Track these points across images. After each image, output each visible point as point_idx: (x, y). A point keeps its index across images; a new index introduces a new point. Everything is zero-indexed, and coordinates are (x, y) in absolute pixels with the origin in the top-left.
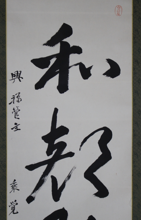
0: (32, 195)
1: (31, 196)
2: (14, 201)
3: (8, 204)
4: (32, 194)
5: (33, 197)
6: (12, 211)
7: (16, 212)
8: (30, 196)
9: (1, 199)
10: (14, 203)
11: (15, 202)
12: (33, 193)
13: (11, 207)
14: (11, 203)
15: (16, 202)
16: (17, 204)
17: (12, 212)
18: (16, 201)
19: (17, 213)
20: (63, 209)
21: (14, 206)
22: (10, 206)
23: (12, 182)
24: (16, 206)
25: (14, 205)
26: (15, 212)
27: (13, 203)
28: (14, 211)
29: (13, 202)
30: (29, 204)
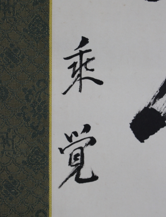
0: (155, 107)
1: (153, 109)
2: (80, 129)
3: (57, 140)
4: (155, 102)
5: (159, 113)
6: (71, 169)
7: (90, 176)
8: (146, 109)
9: (28, 120)
10: (81, 136)
11: (85, 135)
12: (159, 96)
13: (67, 152)
14: (70, 139)
15: (90, 134)
16: (93, 141)
17: (71, 175)
18: (87, 128)
19: (94, 178)
21: (79, 151)
22: (62, 151)
23: (72, 48)
24: (88, 151)
25: (82, 144)
26: (85, 174)
27: (74, 139)
28: (82, 171)
29: (76, 134)
30: (142, 141)
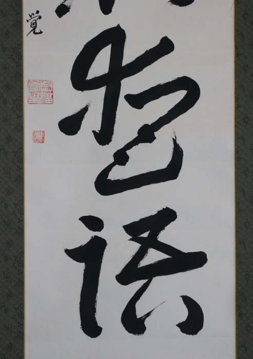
0: (65, 4)
1: (64, 5)
2: (35, 13)
3: (26, 16)
4: (65, 2)
5: (67, 6)
6: (32, 29)
7: (39, 32)
8: (61, 4)
9: (14, 8)
10: (35, 15)
11: (37, 15)
13: (30, 21)
14: (31, 16)
15: (39, 14)
16: (40, 17)
17: (32, 31)
18: (38, 12)
19: (41, 32)
20: (118, 26)
21: (35, 21)
22: (28, 21)
24: (38, 21)
25: (36, 18)
26: (37, 30)
27: (33, 16)
28: (36, 29)
29: (33, 14)
30: (60, 17)
